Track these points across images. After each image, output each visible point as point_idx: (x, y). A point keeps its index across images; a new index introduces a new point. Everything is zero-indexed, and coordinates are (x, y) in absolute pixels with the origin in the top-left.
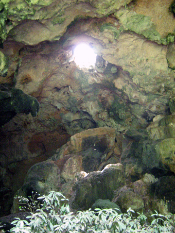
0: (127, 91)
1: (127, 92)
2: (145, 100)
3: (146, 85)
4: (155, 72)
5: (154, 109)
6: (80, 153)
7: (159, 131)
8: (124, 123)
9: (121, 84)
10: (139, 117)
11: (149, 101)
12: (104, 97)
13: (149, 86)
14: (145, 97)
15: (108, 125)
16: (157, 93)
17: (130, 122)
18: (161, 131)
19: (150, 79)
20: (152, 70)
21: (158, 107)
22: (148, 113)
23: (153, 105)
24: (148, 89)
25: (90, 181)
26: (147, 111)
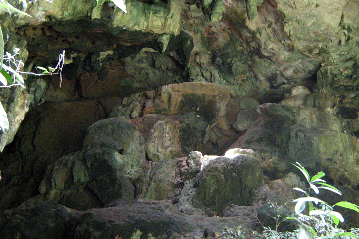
0: (262, 36)
1: (262, 38)
2: (285, 58)
3: (299, 39)
4: (320, 25)
5: (289, 73)
6: (175, 117)
7: (311, 115)
8: (232, 79)
9: (256, 24)
10: (262, 78)
11: (289, 60)
12: (215, 31)
13: (301, 41)
14: (286, 53)
15: (205, 75)
16: (307, 53)
17: (243, 80)
18: (314, 116)
19: (308, 33)
20: (317, 20)
21: (296, 71)
22: (278, 76)
23: (291, 67)
24: (298, 45)
25: (222, 171)
26: (278, 72)
